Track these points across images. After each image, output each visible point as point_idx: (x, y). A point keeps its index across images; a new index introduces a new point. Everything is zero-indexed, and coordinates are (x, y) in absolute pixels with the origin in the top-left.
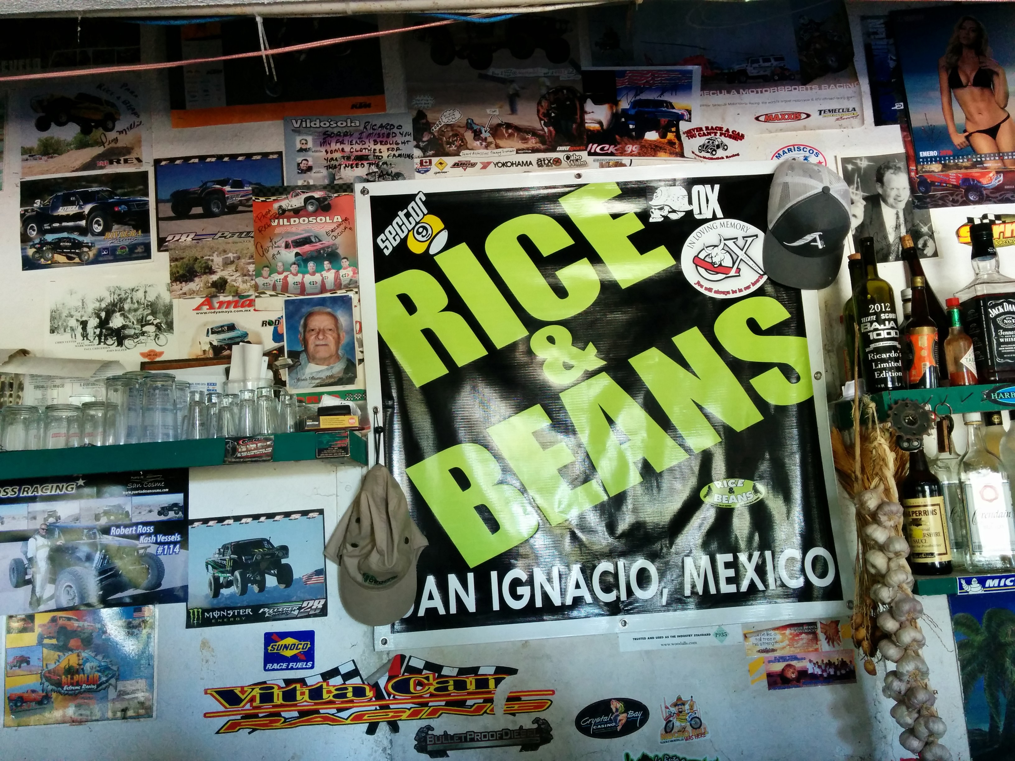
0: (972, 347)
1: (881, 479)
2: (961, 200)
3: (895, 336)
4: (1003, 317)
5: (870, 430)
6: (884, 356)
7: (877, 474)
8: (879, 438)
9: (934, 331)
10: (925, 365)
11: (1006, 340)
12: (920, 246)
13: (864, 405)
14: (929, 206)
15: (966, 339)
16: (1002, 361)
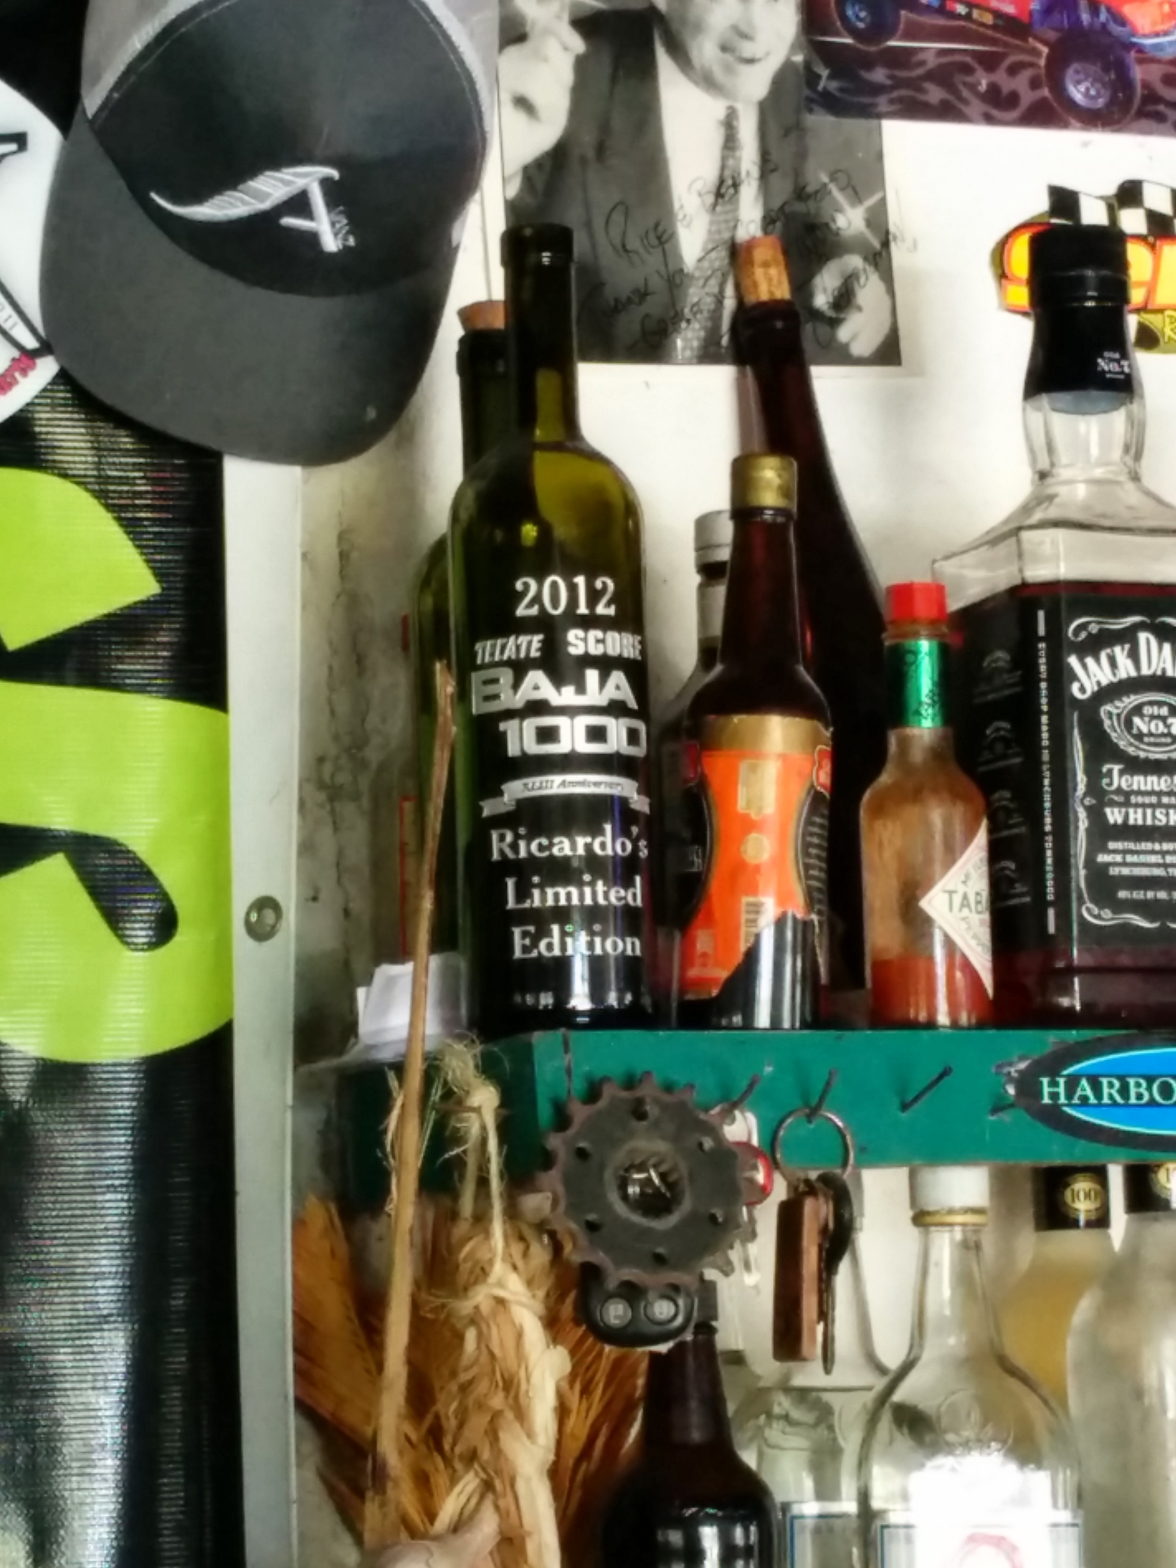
0: (981, 838)
1: (488, 1486)
2: (1028, 97)
3: (626, 749)
4: (1131, 701)
5: (462, 1228)
6: (562, 847)
7: (472, 1457)
8: (499, 1269)
9: (816, 740)
10: (756, 909)
11: (1136, 817)
12: (821, 301)
13: (448, 1094)
14: (882, 103)
15: (956, 795)
16: (1107, 918)
